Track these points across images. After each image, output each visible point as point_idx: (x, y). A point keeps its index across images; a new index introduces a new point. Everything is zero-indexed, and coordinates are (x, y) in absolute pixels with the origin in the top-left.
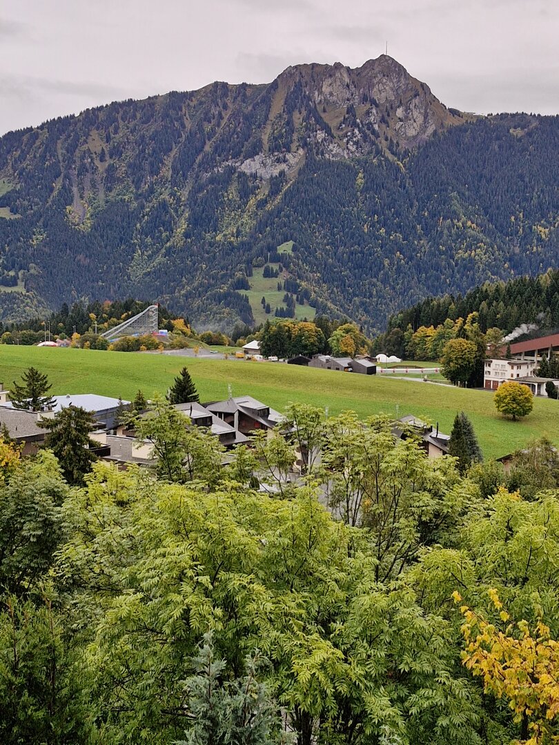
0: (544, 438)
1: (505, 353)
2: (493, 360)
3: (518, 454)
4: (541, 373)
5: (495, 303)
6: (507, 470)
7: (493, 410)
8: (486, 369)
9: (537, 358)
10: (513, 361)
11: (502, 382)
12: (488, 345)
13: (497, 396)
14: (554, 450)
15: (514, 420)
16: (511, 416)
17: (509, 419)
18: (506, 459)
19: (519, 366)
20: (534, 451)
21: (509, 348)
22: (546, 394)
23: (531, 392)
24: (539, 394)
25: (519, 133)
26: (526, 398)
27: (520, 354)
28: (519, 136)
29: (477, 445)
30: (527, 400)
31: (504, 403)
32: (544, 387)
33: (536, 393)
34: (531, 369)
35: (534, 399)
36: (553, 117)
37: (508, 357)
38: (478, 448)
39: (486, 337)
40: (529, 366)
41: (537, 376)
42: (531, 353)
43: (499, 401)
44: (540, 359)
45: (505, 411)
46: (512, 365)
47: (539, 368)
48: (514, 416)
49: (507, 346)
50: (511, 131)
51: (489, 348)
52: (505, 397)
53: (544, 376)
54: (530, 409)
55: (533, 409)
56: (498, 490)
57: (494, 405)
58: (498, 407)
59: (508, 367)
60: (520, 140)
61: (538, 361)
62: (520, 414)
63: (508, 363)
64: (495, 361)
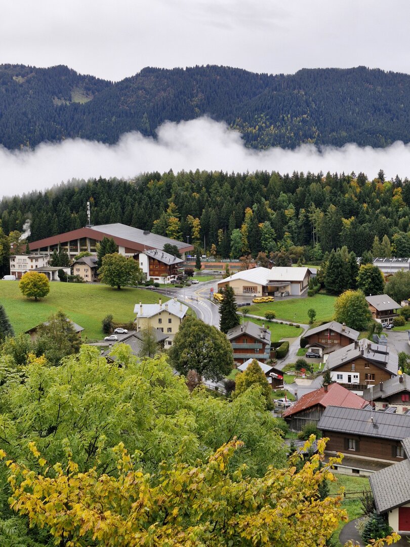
0: (59, 312)
1: (25, 250)
2: (17, 256)
3: (42, 327)
4: (54, 263)
5: (14, 212)
6: (34, 341)
7: (20, 295)
8: (11, 263)
9: (49, 252)
10: (32, 256)
11: (25, 272)
12: (11, 244)
13: (22, 283)
14: (68, 320)
15: (36, 301)
16: (33, 298)
17: (32, 301)
18: (32, 331)
19: (37, 259)
20: (53, 323)
21: (28, 246)
22: (58, 279)
23: (47, 279)
24: (53, 280)
25: (20, 80)
26: (44, 283)
27: (36, 250)
28: (21, 82)
29: (9, 323)
30: (45, 284)
31: (28, 288)
32: (57, 273)
33: (51, 279)
34: (46, 261)
35: (50, 283)
36: (45, 69)
37: (28, 252)
38: (9, 325)
39: (9, 238)
40: (45, 259)
41: (51, 265)
42: (45, 249)
43: (24, 287)
44: (52, 253)
45: (29, 295)
46: (31, 259)
47: (52, 259)
48: (36, 298)
49: (26, 244)
50: (14, 78)
51: (12, 247)
52: (28, 284)
53: (56, 266)
54: (48, 291)
55: (50, 291)
56: (28, 356)
57: (20, 291)
58: (23, 292)
59: (29, 261)
60: (21, 86)
61: (51, 255)
62: (40, 296)
63: (28, 258)
64: (18, 257)
